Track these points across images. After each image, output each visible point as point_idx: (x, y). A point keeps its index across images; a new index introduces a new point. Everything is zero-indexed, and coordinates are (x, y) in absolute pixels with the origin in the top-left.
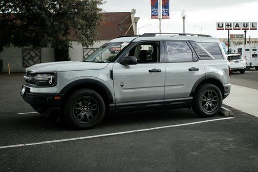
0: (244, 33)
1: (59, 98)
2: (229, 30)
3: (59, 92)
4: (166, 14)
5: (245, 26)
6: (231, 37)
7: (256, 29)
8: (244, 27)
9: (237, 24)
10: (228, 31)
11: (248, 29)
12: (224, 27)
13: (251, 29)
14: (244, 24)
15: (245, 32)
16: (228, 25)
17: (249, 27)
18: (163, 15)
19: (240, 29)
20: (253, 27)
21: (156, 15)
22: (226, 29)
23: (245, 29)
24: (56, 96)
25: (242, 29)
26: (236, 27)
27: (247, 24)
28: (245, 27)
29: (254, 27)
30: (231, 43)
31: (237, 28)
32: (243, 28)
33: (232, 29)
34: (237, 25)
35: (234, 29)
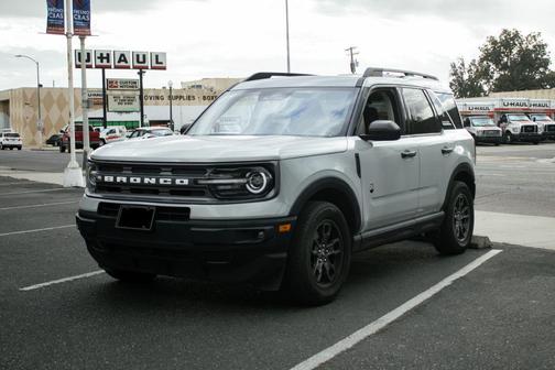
0: (138, 77)
1: (288, 226)
2: (103, 68)
3: (287, 214)
4: (82, 24)
5: (141, 60)
6: (109, 84)
7: (164, 68)
8: (138, 62)
9: (122, 55)
10: (101, 70)
11: (147, 68)
12: (93, 62)
13: (153, 68)
14: (138, 56)
15: (141, 74)
16: (101, 58)
17: (148, 64)
18: (75, 27)
19: (128, 68)
20: (157, 62)
21: (58, 26)
22: (97, 67)
23: (141, 68)
24: (283, 223)
25: (135, 68)
26: (120, 61)
27: (144, 56)
28: (141, 63)
29: (159, 65)
30: (111, 99)
31: (123, 64)
32: (136, 64)
33: (110, 67)
34: (123, 58)
35: (116, 67)
